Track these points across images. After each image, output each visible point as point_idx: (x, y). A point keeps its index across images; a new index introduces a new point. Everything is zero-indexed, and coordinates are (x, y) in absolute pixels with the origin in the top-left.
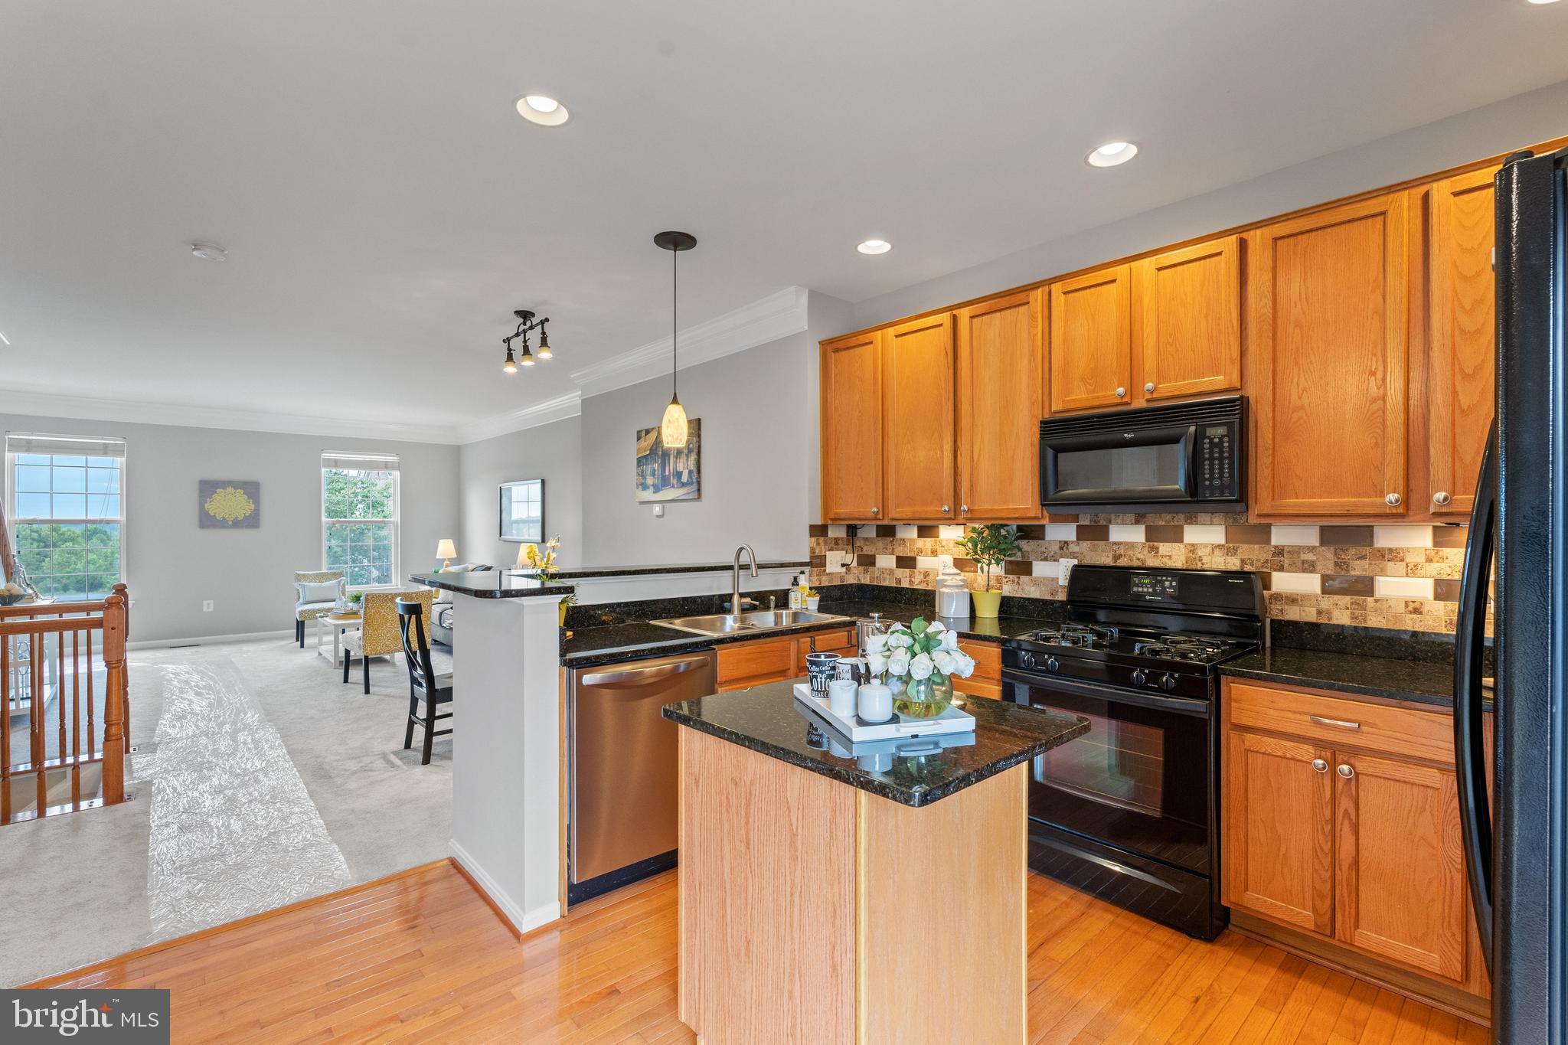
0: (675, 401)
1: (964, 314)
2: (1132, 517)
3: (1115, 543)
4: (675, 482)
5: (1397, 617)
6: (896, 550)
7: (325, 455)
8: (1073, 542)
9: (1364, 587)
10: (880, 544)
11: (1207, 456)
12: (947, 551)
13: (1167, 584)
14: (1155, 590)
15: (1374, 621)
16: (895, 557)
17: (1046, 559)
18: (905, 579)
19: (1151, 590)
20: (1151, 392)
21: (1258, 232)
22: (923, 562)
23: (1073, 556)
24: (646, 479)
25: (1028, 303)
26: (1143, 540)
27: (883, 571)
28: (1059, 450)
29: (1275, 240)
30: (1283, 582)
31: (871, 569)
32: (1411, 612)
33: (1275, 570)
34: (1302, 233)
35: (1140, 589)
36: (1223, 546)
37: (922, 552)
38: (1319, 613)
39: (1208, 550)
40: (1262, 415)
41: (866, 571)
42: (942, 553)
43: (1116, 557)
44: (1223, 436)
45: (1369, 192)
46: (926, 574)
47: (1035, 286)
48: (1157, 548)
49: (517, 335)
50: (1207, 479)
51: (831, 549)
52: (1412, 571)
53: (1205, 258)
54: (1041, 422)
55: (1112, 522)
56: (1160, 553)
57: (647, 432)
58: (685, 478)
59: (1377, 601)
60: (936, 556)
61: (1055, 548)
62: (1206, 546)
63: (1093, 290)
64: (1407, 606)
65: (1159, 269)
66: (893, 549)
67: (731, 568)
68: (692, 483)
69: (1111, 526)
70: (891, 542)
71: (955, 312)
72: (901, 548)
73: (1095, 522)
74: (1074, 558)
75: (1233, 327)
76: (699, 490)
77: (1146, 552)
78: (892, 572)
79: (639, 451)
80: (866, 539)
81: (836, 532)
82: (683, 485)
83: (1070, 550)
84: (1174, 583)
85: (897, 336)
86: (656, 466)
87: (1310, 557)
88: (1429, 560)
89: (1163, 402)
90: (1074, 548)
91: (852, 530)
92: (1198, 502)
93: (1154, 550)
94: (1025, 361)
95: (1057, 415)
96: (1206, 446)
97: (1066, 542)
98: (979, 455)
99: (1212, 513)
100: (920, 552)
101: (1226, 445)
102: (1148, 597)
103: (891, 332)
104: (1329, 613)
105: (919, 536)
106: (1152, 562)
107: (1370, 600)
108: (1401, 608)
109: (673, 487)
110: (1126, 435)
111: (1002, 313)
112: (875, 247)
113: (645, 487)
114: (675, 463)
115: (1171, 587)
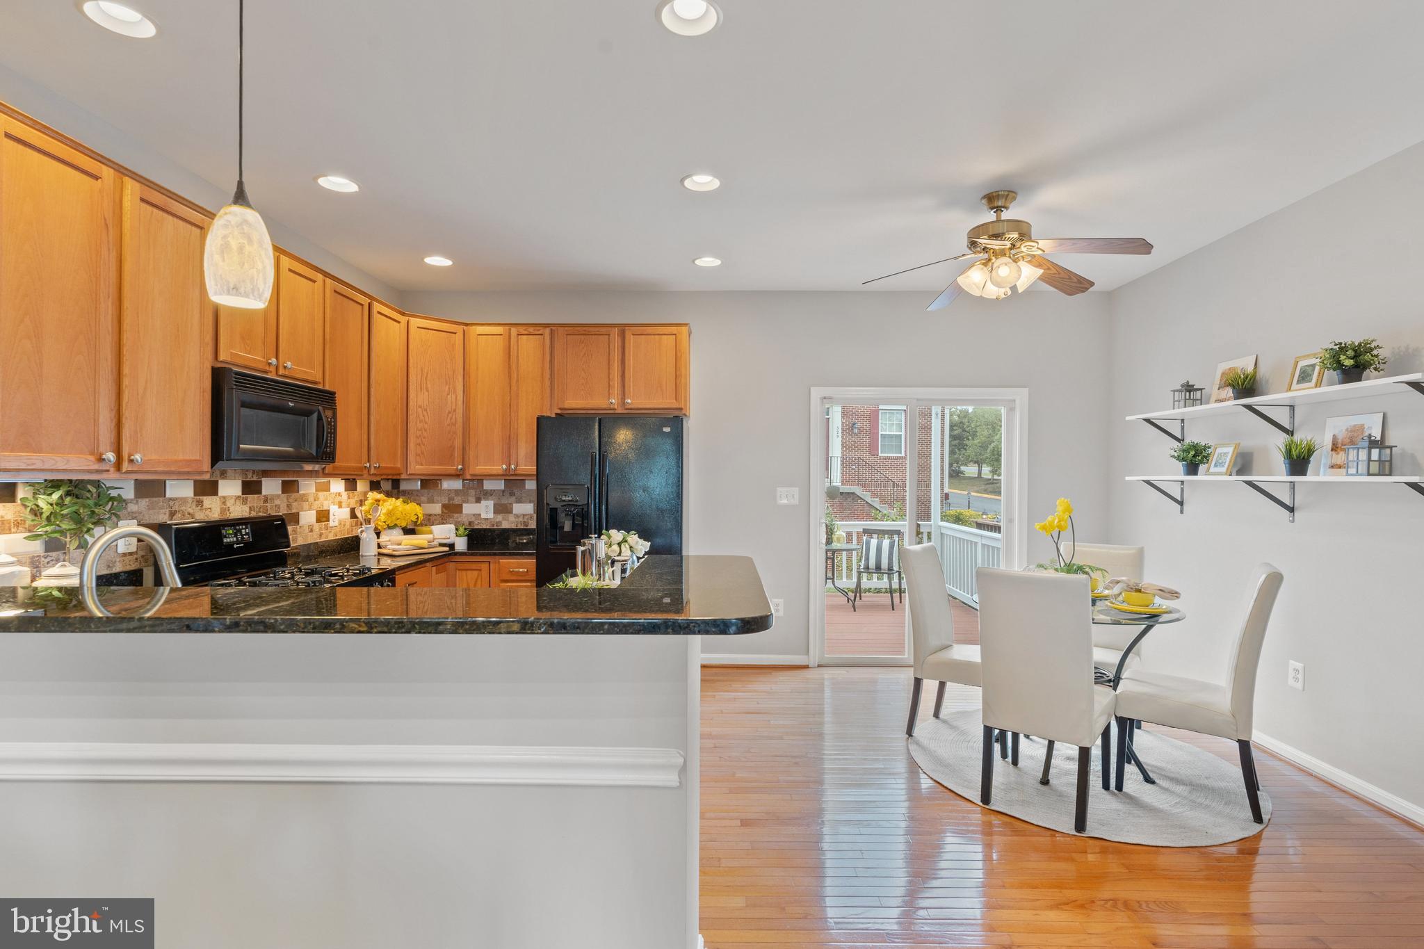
0: (240, 197)
1: (130, 188)
3: (171, 499)
5: (306, 536)
8: (132, 500)
13: (243, 531)
14: (237, 538)
19: (235, 539)
21: (330, 281)
23: (132, 516)
25: (202, 228)
29: (335, 292)
34: (342, 294)
35: (228, 540)
36: (240, 498)
39: (232, 502)
43: (172, 514)
44: (331, 417)
48: (202, 502)
52: (310, 507)
53: (309, 279)
56: (204, 507)
65: (290, 271)
69: (167, 481)
74: (133, 519)
77: (194, 507)
83: (129, 509)
85: (8, 135)
87: (277, 502)
88: (315, 500)
89: (287, 378)
90: (132, 507)
93: (200, 503)
101: (333, 424)
102: (235, 546)
107: (298, 527)
108: (307, 531)
110: (290, 403)
115: (247, 534)
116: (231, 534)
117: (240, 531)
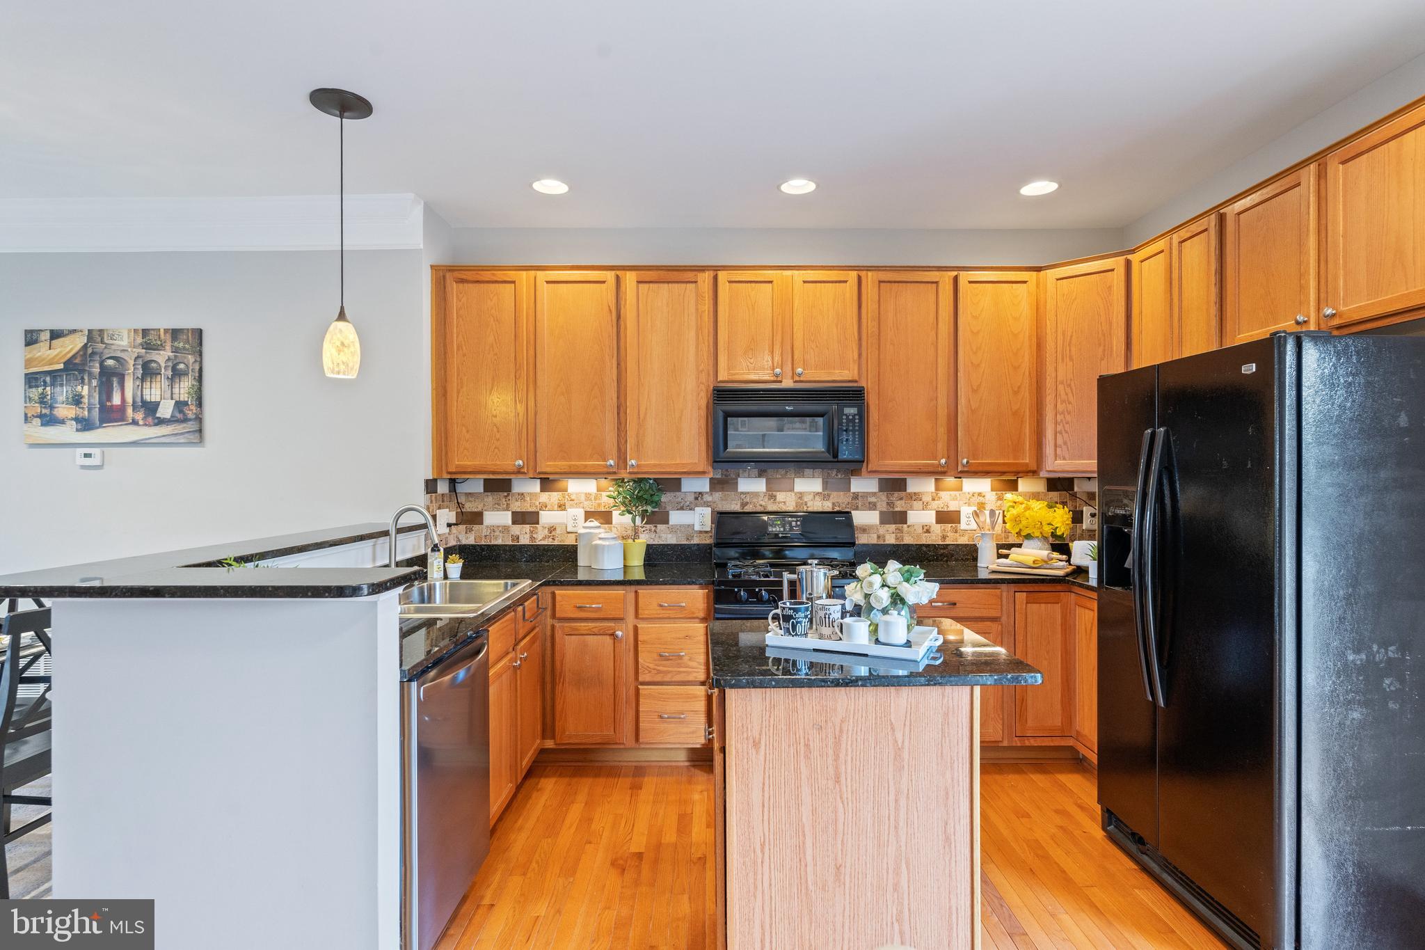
0: (342, 316)
1: (630, 278)
2: (756, 472)
3: (742, 493)
4: (139, 416)
5: (919, 536)
6: (512, 506)
8: (707, 493)
9: (901, 518)
10: (490, 499)
11: (844, 428)
12: (578, 505)
13: (794, 524)
14: (784, 529)
15: (908, 540)
16: (510, 513)
17: (682, 509)
18: (524, 535)
19: (782, 529)
20: (799, 375)
21: (870, 274)
22: (546, 518)
23: (707, 504)
24: (52, 407)
25: (696, 282)
26: (764, 490)
27: (493, 529)
28: (727, 415)
29: (880, 282)
30: (861, 518)
31: (476, 527)
32: (925, 533)
33: (853, 510)
34: (895, 282)
35: (774, 529)
36: (821, 493)
37: (546, 507)
38: (879, 537)
39: (811, 497)
40: (872, 399)
41: (468, 531)
42: (572, 506)
43: (744, 505)
44: (855, 415)
45: (929, 267)
46: (552, 529)
47: (702, 269)
48: (775, 496)
51: (439, 508)
52: (925, 507)
53: (836, 282)
54: (714, 390)
55: (741, 475)
56: (778, 500)
57: (55, 335)
58: (166, 410)
59: (908, 526)
60: (565, 510)
61: (691, 498)
62: (810, 493)
63: (753, 285)
64: (923, 529)
65: (804, 282)
66: (508, 504)
68: (184, 420)
69: (739, 479)
70: (506, 497)
71: (617, 272)
72: (518, 504)
73: (726, 476)
74: (708, 506)
75: (855, 337)
76: (200, 431)
77: (766, 500)
78: (505, 529)
79: (29, 363)
80: (468, 495)
81: (443, 488)
82: (161, 422)
83: (705, 500)
84: (799, 523)
85: (547, 282)
86: (83, 390)
87: (873, 499)
89: (804, 383)
90: (708, 498)
91: (453, 482)
92: (838, 462)
93: (773, 497)
94: (692, 334)
95: (720, 385)
96: (844, 421)
97: (700, 493)
99: (814, 469)
100: (544, 506)
101: (857, 421)
102: (784, 535)
103: (542, 275)
104: (884, 537)
105: (543, 490)
106: (772, 507)
107: (905, 526)
109: (135, 423)
110: (787, 408)
111: (670, 285)
112: (551, 186)
113: (50, 421)
114: (139, 388)
115: (797, 526)
116: (778, 525)
117: (790, 523)
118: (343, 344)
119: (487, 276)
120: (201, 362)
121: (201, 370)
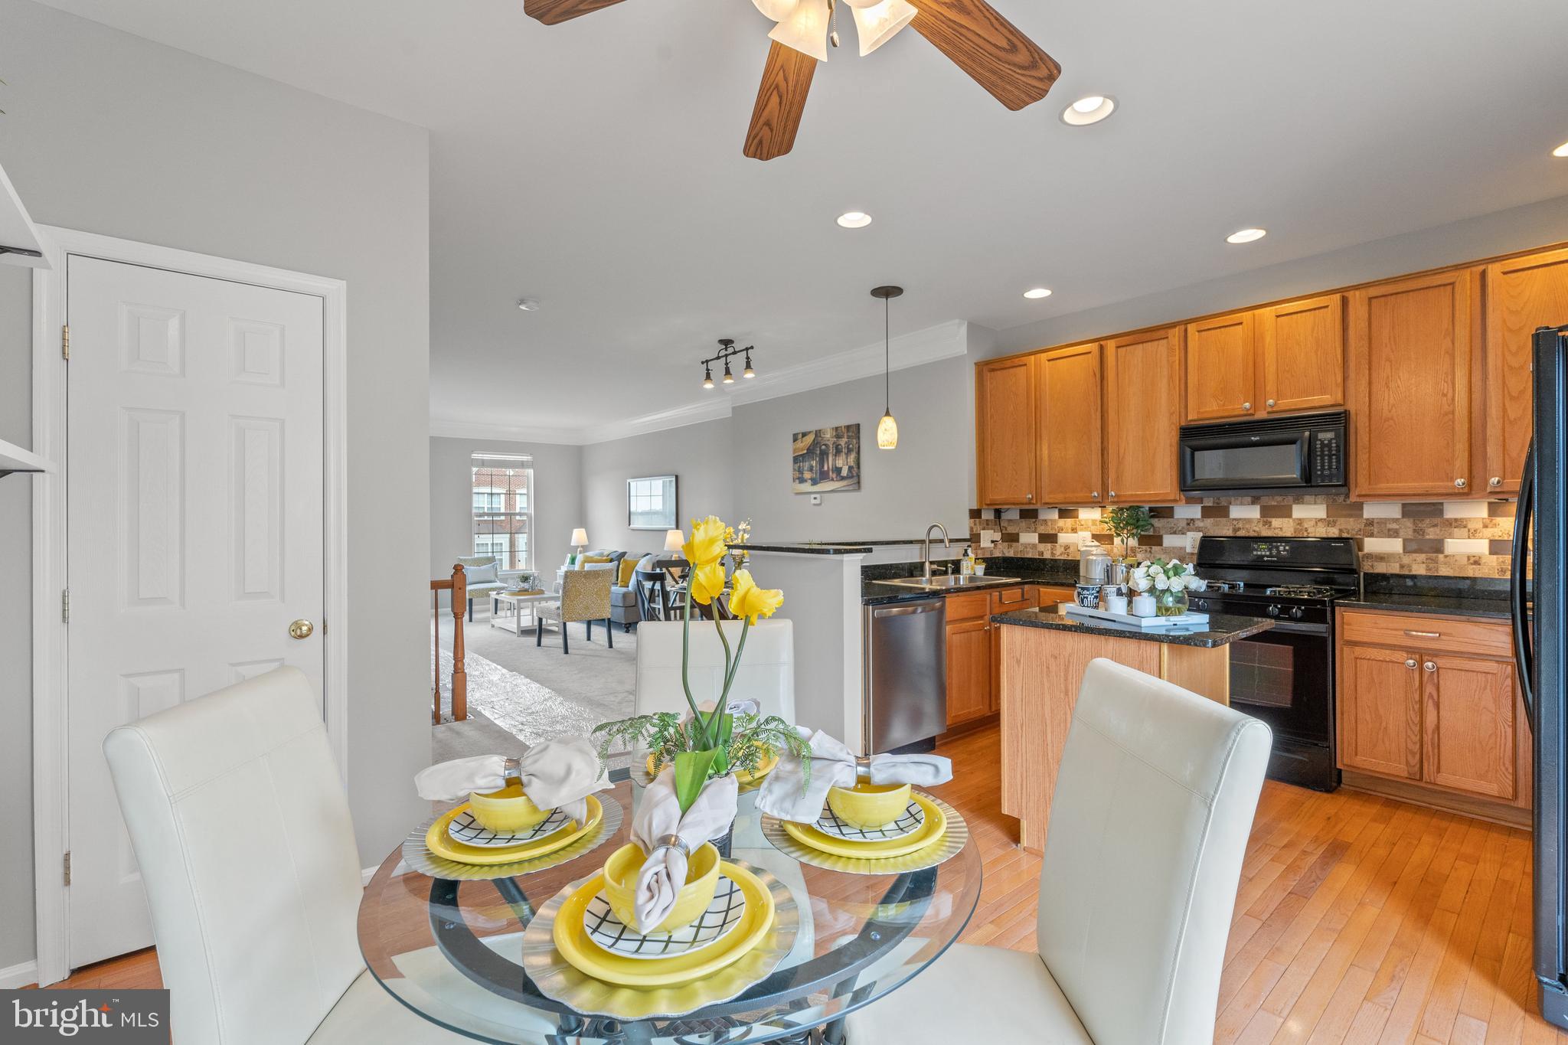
0: (887, 414)
1: (1111, 345)
2: (1249, 499)
3: (1235, 519)
4: (834, 476)
5: (1461, 568)
6: (1038, 529)
7: (475, 456)
8: (1198, 519)
9: (1438, 547)
10: (1024, 523)
11: (1319, 453)
12: (1086, 529)
13: (1281, 548)
14: (1271, 553)
15: (1444, 571)
16: (1037, 534)
17: (1175, 533)
18: (1047, 552)
19: (1268, 553)
20: (1272, 406)
21: (1357, 293)
22: (1064, 538)
23: (1198, 529)
24: (803, 473)
25: (1167, 338)
26: (1259, 517)
27: (1026, 546)
28: (1194, 449)
29: (1370, 299)
30: (1373, 545)
31: (1014, 544)
32: (1472, 564)
33: (1367, 537)
34: (1392, 295)
35: (1259, 553)
36: (1325, 519)
37: (1062, 530)
38: (1402, 567)
39: (1313, 523)
40: (1360, 424)
41: (1010, 547)
42: (1081, 530)
43: (1236, 530)
44: (1331, 439)
45: (1442, 268)
46: (1067, 547)
47: (1173, 325)
48: (1271, 522)
49: (718, 358)
50: (1319, 470)
51: (984, 529)
52: (1472, 534)
53: (1315, 309)
54: (1180, 429)
55: (1233, 503)
56: (1274, 525)
57: (804, 435)
58: (845, 472)
59: (1446, 556)
60: (1076, 532)
61: (1183, 524)
62: (1310, 520)
63: (1222, 329)
64: (1469, 559)
65: (1278, 316)
66: (1036, 528)
67: (922, 542)
68: (852, 477)
69: (1231, 507)
70: (1034, 522)
71: (1102, 343)
72: (1043, 527)
73: (1218, 504)
74: (1199, 531)
75: (1337, 360)
76: (859, 483)
77: (1261, 526)
78: (1034, 546)
79: (795, 451)
80: (1010, 521)
81: (988, 515)
82: (843, 478)
83: (1197, 525)
84: (1287, 548)
85: (1049, 360)
86: (814, 463)
87: (1395, 526)
88: (1486, 526)
89: (1279, 414)
90: (1200, 524)
91: (998, 513)
92: (1311, 486)
93: (1268, 524)
94: (1165, 381)
95: (1192, 423)
96: (1318, 446)
97: (1192, 520)
98: (1124, 453)
99: (1316, 495)
100: (1061, 530)
101: (1334, 445)
102: (1266, 559)
103: (1044, 356)
104: (1409, 566)
105: (1060, 517)
106: (1265, 533)
107: (1441, 556)
108: (1465, 561)
109: (833, 480)
110: (1253, 438)
111: (1144, 344)
112: (1038, 293)
113: (802, 480)
114: (834, 460)
115: (1285, 550)
116: (1265, 549)
117: (1277, 548)
118: (886, 430)
119: (1008, 363)
120: (859, 443)
121: (859, 447)
